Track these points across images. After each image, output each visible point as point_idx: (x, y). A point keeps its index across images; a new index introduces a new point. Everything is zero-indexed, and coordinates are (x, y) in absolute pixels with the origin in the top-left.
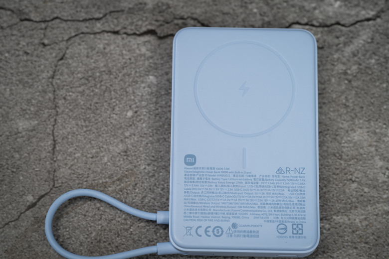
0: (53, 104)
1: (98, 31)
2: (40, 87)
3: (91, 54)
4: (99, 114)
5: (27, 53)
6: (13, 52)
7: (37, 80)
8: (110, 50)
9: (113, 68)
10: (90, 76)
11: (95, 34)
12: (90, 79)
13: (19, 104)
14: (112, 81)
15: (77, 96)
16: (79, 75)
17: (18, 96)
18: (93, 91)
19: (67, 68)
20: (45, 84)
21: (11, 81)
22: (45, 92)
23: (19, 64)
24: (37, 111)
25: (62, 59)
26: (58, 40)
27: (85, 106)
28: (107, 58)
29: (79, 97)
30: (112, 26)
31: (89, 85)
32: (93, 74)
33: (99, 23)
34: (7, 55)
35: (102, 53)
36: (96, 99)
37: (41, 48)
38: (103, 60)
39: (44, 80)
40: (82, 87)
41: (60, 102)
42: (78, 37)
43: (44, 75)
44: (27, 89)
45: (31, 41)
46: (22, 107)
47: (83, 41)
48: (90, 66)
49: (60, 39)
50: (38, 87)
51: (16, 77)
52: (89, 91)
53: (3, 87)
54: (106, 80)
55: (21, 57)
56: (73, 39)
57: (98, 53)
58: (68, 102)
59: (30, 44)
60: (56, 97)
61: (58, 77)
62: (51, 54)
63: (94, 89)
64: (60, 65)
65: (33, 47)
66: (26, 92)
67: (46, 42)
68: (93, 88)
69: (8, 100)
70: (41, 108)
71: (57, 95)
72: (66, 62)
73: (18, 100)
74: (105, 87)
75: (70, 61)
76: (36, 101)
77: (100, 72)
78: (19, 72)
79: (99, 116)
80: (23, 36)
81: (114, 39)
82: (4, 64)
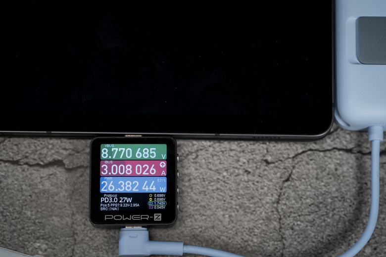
0: (279, 235)
1: (329, 148)
2: (263, 213)
3: (320, 176)
4: (332, 250)
5: (248, 172)
6: (232, 170)
7: (260, 205)
8: (343, 172)
9: (347, 194)
10: (321, 203)
11: (324, 151)
12: (321, 205)
13: (239, 234)
14: (346, 209)
15: (307, 226)
16: (308, 201)
17: (238, 224)
18: (324, 220)
19: (294, 191)
20: (269, 211)
21: (230, 205)
22: (269, 219)
23: (239, 184)
24: (261, 243)
25: (287, 180)
26: (283, 157)
27: (316, 238)
28: (339, 181)
29: (309, 227)
30: (345, 143)
31: (320, 213)
32: (324, 201)
33: (330, 138)
34: (225, 174)
35: (333, 174)
36: (328, 230)
37: (263, 166)
38: (335, 183)
39: (268, 205)
40: (312, 216)
41: (287, 232)
42: (305, 155)
43: (268, 199)
44: (249, 215)
45: (252, 157)
46: (243, 237)
47: (311, 160)
48: (320, 190)
49: (285, 156)
50: (261, 213)
51: (235, 200)
52: (321, 221)
53: (222, 213)
54: (339, 207)
55: (241, 176)
56: (300, 156)
57: (328, 174)
58: (296, 233)
59: (251, 161)
60: (283, 226)
61: (284, 202)
62: (275, 174)
63: (326, 219)
64: (285, 187)
65: (255, 165)
66: (248, 219)
67: (269, 159)
68: (325, 216)
69: (227, 228)
70: (265, 239)
71: (283, 224)
72: (293, 184)
73: (238, 229)
74: (338, 217)
75: (298, 183)
76: (260, 230)
77: (332, 198)
78: (239, 195)
79: (333, 252)
80: (243, 151)
81: (347, 159)
82: (221, 185)
